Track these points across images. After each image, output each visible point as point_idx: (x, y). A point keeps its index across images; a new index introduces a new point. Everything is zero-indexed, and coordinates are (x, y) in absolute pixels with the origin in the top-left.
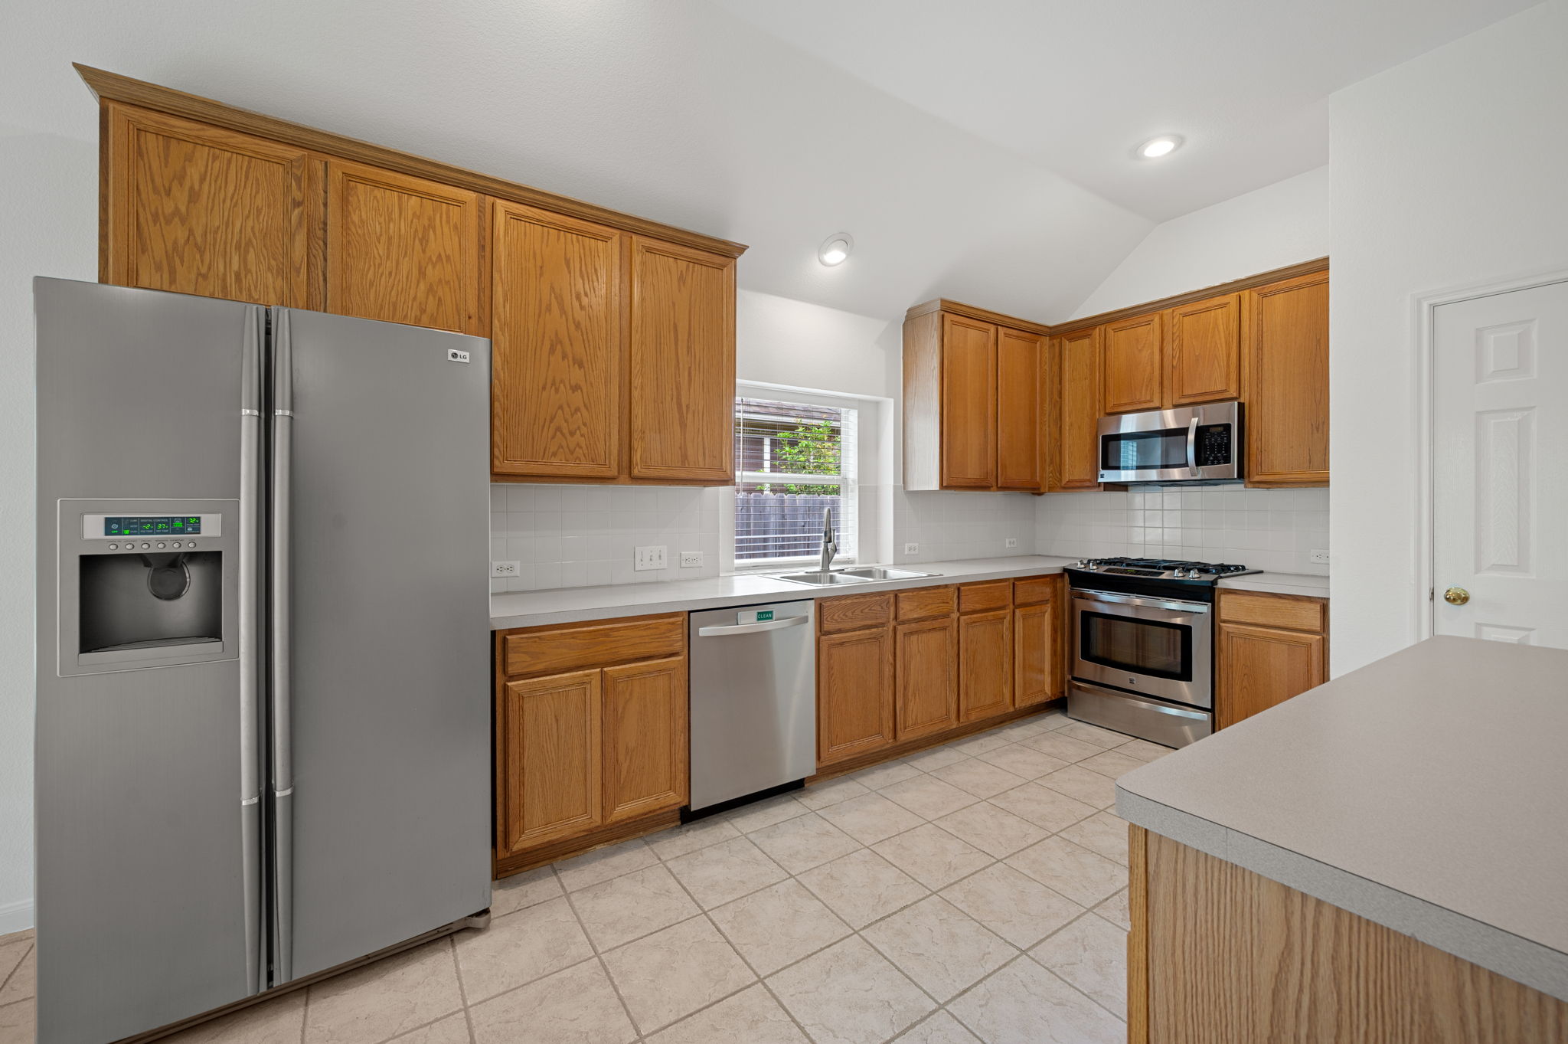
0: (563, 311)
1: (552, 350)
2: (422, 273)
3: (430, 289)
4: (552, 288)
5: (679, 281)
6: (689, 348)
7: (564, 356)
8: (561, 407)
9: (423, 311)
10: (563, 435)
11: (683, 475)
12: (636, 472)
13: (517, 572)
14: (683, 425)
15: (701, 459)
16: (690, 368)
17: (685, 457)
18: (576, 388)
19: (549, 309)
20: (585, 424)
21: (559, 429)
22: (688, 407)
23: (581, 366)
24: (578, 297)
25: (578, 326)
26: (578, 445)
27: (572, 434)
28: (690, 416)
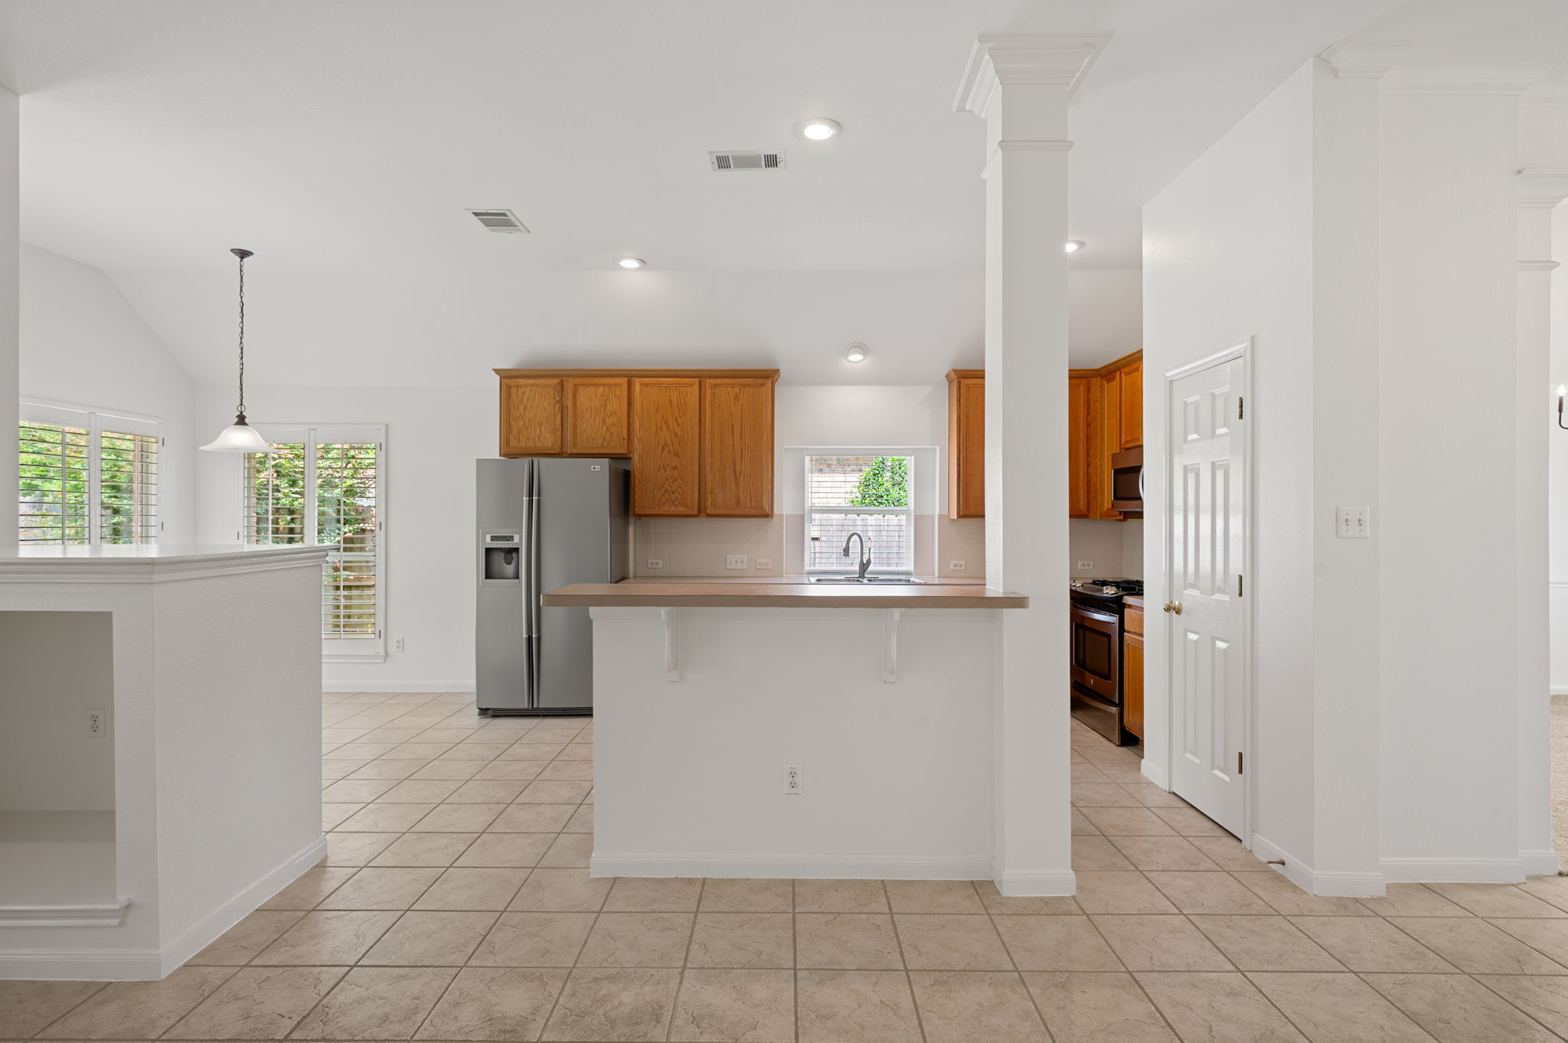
0: (668, 428)
1: (663, 449)
2: (604, 422)
3: (608, 429)
4: (663, 418)
5: (735, 399)
6: (741, 438)
7: (669, 452)
8: (667, 479)
9: (605, 440)
10: (669, 493)
11: (737, 512)
12: (708, 512)
13: (660, 566)
14: (737, 483)
15: (749, 503)
16: (742, 450)
17: (738, 502)
18: (675, 468)
19: (661, 429)
20: (680, 487)
21: (666, 491)
22: (740, 472)
23: (678, 456)
24: (676, 419)
25: (676, 435)
26: (677, 499)
27: (673, 493)
28: (742, 478)
